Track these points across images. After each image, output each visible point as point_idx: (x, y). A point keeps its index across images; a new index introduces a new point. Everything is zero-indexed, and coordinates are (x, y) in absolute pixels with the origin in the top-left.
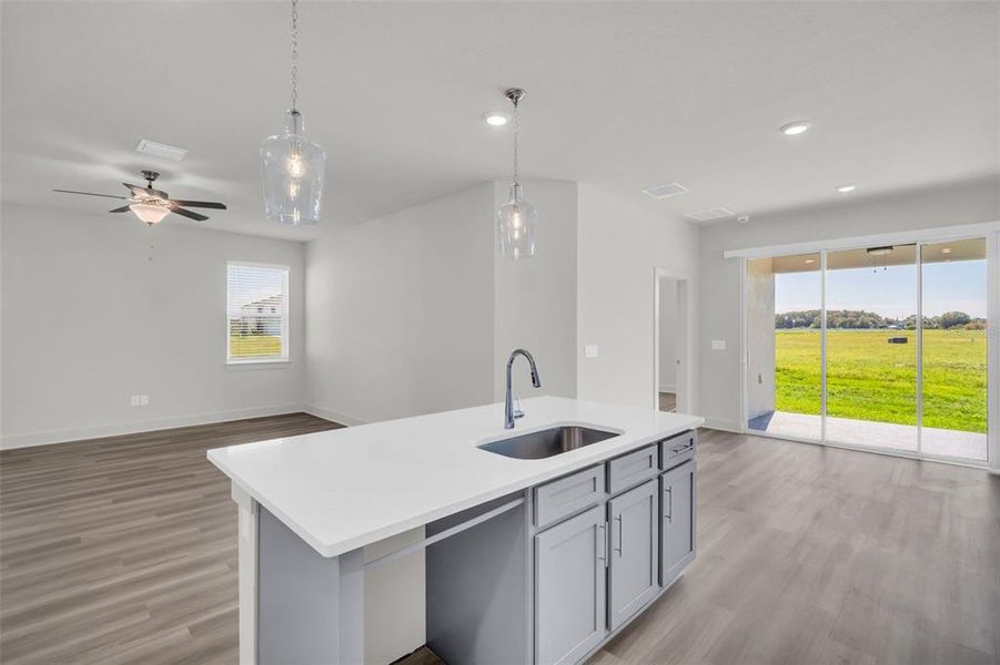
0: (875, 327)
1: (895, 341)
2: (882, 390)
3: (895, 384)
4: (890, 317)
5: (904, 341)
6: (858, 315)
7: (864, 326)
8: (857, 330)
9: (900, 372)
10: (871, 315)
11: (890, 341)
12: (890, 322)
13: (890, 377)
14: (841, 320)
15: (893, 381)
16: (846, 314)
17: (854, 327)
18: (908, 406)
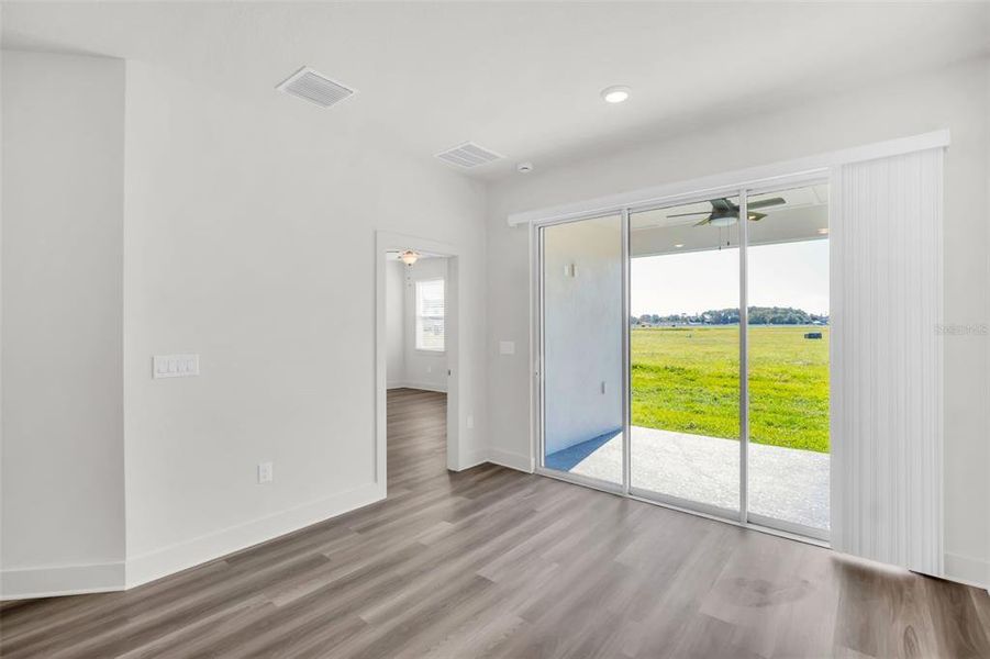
0: (801, 323)
1: (811, 336)
2: (774, 393)
3: (789, 385)
4: (815, 314)
5: (818, 336)
6: (786, 311)
7: (792, 322)
8: (785, 326)
9: (796, 371)
10: (797, 312)
11: (805, 336)
12: (814, 319)
13: (785, 377)
14: (771, 316)
15: (786, 381)
16: (776, 310)
17: (783, 323)
18: (784, 414)
